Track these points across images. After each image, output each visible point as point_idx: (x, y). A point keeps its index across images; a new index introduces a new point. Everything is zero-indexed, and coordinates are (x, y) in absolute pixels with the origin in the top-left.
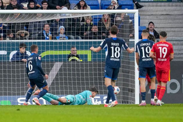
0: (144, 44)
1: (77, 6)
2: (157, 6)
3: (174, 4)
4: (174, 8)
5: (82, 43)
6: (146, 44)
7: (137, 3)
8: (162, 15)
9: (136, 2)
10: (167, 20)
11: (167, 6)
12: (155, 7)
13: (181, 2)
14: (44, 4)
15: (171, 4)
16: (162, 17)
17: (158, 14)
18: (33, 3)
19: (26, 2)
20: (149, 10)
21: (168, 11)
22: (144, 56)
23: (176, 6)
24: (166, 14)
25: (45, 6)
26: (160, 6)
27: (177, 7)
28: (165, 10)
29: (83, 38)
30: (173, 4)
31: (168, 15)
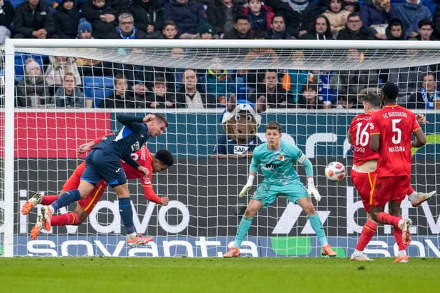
18: (399, 27)
25: (426, 31)
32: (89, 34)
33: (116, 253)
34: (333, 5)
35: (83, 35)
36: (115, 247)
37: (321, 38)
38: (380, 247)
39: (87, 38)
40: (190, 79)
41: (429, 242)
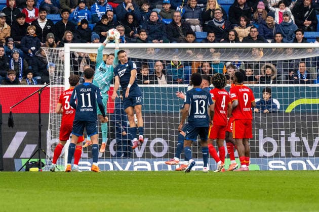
14: (298, 33)
18: (280, 35)
25: (298, 35)
32: (99, 41)
33: (127, 169)
34: (241, 22)
35: (95, 41)
36: (126, 165)
37: (232, 42)
38: (281, 164)
39: (97, 43)
40: (159, 67)
41: (309, 161)
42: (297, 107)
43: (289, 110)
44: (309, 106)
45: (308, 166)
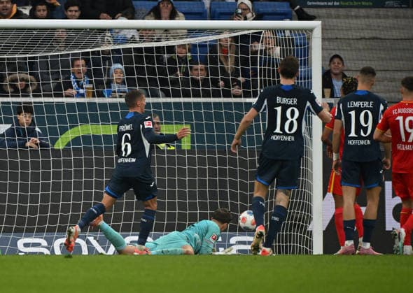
0: (357, 104)
1: (152, 13)
2: (347, 17)
3: (391, 12)
4: (390, 22)
5: (167, 105)
6: (361, 103)
7: (301, 9)
8: (361, 39)
9: (298, 7)
10: (374, 51)
11: (372, 18)
12: (342, 21)
13: (408, 7)
14: (72, 8)
15: (382, 11)
16: (361, 45)
17: (351, 37)
18: (44, 7)
19: (27, 5)
20: (330, 26)
21: (375, 30)
22: (353, 134)
23: (396, 17)
24: (371, 35)
25: (74, 13)
26: (356, 17)
27: (399, 20)
28: (369, 27)
29: (167, 95)
30: (390, 14)
31: (377, 38)
38: (38, 245)
41: (92, 240)
42: (76, 140)
43: (60, 145)
44: (97, 138)
45: (91, 248)
